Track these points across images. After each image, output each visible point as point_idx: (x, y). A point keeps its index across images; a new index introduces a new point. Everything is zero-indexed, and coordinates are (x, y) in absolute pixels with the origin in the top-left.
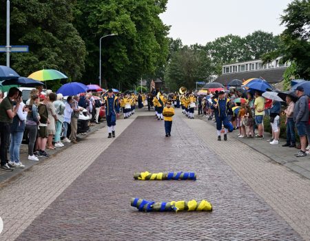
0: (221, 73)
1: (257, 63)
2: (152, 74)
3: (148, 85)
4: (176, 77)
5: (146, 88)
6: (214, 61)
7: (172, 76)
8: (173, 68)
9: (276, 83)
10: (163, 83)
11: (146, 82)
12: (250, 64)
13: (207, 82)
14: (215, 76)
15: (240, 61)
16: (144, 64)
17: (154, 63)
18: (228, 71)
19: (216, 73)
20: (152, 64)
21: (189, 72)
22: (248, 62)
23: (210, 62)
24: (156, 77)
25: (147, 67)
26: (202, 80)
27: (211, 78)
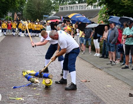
0: (58, 11)
1: (80, 6)
2: (16, 9)
3: (13, 16)
4: (31, 12)
5: (11, 18)
6: (54, 3)
7: (28, 11)
8: (29, 6)
9: (91, 18)
10: (22, 15)
11: (11, 14)
12: (76, 6)
13: (49, 15)
14: (55, 13)
15: (70, 4)
16: (12, 2)
17: (18, 2)
18: (62, 10)
19: (55, 11)
20: (17, 2)
21: (39, 9)
22: (75, 5)
23: (51, 3)
24: (18, 11)
25: (14, 4)
26: (46, 14)
27: (52, 13)
